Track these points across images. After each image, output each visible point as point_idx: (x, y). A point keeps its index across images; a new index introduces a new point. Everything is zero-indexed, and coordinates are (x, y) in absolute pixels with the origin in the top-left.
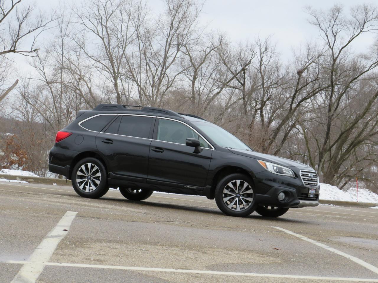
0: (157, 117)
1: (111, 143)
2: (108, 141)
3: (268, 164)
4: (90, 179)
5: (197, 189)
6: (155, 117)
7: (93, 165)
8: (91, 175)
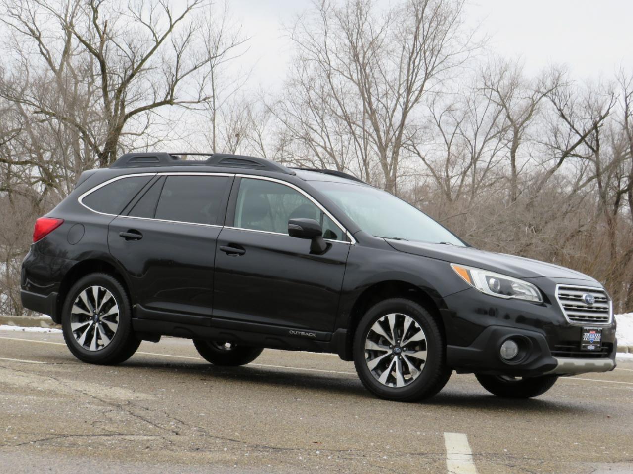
0: (237, 175)
1: (139, 239)
2: (133, 234)
3: (474, 272)
4: (98, 321)
5: (318, 338)
6: (233, 175)
7: (103, 289)
8: (100, 312)
